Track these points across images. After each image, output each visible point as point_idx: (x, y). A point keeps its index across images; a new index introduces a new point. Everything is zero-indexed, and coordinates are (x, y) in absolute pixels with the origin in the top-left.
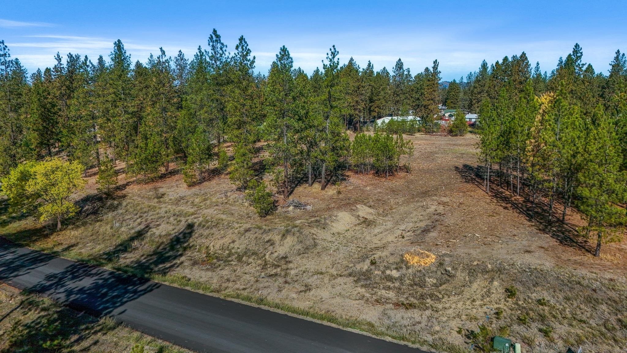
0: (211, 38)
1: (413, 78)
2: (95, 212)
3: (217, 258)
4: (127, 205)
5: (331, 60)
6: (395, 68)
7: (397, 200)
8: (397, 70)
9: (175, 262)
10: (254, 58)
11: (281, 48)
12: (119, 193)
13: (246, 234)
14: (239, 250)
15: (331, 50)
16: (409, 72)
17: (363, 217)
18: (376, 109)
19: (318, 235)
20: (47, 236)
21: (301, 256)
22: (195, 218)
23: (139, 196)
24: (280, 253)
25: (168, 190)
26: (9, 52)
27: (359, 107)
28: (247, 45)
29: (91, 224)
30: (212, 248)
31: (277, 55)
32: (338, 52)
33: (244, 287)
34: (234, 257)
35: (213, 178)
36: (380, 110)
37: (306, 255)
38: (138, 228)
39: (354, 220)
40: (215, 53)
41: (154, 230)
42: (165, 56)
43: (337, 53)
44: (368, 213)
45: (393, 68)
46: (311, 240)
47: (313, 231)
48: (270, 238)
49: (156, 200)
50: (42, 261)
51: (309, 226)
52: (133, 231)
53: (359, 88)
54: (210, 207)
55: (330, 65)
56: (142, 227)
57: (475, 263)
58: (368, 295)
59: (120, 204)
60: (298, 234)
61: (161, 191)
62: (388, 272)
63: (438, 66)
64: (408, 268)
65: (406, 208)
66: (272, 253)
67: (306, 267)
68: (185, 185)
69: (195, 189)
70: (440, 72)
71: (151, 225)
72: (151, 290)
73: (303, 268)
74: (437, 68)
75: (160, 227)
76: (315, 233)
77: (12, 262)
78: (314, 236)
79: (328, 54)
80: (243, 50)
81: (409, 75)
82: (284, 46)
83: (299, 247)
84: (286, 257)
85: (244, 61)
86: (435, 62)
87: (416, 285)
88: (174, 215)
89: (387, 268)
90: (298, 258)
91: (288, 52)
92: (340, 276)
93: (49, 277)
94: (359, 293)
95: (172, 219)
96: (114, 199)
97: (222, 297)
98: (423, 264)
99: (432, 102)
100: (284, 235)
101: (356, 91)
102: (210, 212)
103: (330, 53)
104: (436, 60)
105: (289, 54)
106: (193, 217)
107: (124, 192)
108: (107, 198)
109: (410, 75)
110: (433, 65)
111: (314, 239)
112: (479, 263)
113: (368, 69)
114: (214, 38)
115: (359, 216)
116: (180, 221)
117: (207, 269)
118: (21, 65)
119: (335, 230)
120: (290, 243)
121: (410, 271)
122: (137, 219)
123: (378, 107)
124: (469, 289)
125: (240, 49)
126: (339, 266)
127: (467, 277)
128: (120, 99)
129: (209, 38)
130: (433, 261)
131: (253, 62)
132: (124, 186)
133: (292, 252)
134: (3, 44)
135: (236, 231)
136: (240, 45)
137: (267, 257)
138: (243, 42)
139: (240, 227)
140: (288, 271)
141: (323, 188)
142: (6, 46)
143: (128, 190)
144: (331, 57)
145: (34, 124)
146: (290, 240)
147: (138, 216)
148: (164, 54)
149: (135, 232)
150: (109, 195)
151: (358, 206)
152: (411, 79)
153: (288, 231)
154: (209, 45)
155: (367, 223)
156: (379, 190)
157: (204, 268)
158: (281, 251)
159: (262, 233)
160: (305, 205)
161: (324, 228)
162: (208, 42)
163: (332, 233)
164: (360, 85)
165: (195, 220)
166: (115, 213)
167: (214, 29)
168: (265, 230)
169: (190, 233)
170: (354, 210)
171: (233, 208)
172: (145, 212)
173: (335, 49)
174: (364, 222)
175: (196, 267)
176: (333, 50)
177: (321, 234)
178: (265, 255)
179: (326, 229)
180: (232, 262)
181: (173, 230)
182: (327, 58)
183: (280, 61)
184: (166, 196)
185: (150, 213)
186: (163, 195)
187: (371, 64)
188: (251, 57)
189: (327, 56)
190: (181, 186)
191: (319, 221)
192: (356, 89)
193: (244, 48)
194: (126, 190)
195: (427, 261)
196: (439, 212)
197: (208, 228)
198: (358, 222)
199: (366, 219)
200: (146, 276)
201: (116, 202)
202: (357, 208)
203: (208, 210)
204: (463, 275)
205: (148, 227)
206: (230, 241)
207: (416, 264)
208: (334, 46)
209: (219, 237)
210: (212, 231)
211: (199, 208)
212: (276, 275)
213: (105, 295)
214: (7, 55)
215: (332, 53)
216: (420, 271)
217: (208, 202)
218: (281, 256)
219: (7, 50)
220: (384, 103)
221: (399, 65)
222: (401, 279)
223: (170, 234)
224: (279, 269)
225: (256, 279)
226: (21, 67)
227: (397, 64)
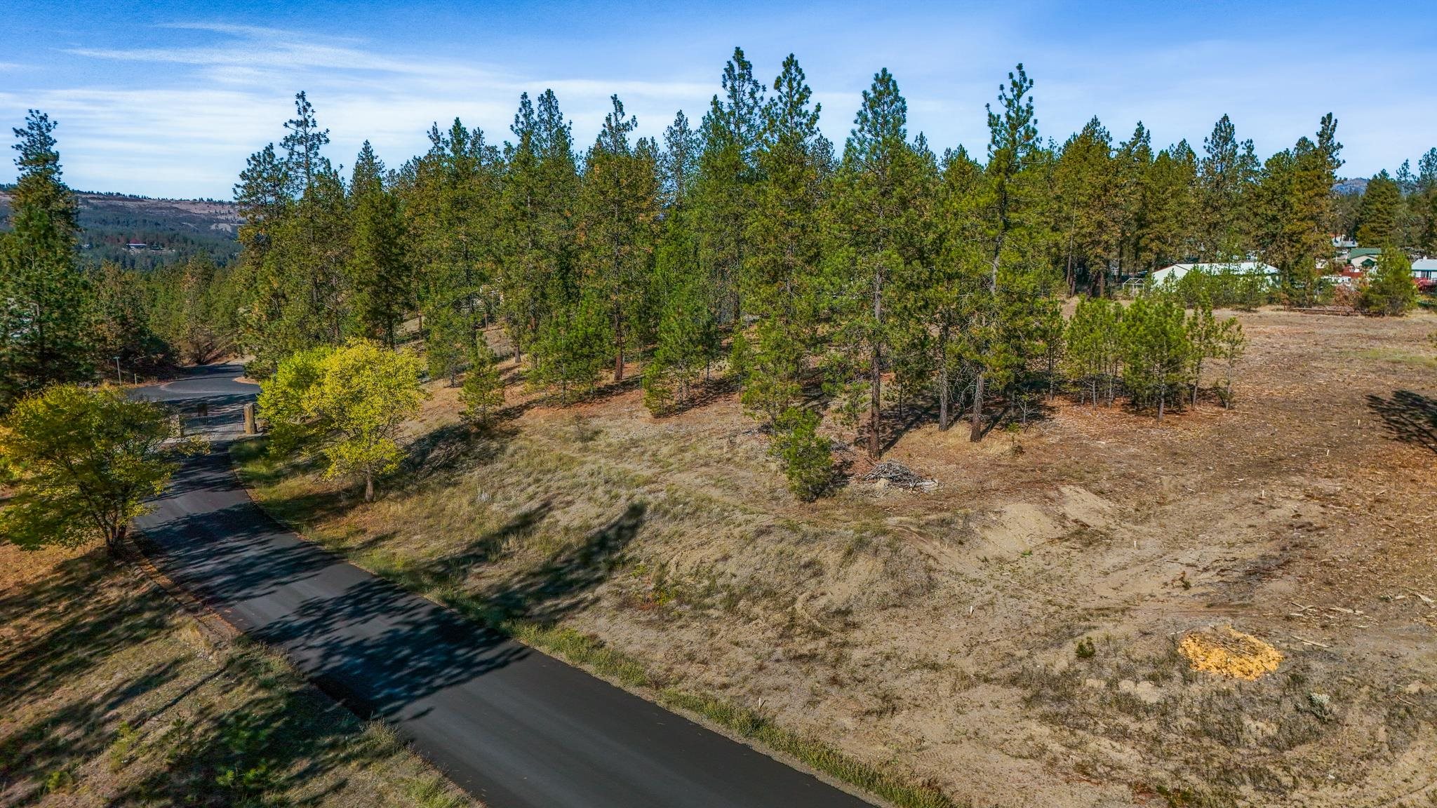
0: (730, 70)
1: (1263, 166)
2: (449, 466)
3: (679, 595)
4: (515, 452)
5: (1010, 104)
6: (1210, 139)
7: (1182, 481)
8: (1217, 146)
9: (582, 595)
10: (819, 108)
11: (877, 75)
12: (507, 425)
13: (759, 541)
14: (734, 581)
15: (1011, 75)
16: (1250, 149)
17: (1076, 521)
18: (1153, 245)
19: (943, 559)
20: (341, 512)
21: (887, 613)
22: (650, 493)
23: (546, 433)
24: (834, 599)
25: (609, 424)
26: (315, 116)
27: (1105, 237)
28: (803, 78)
29: (434, 491)
30: (673, 570)
31: (865, 94)
32: (1031, 82)
33: (726, 680)
34: (718, 597)
35: (714, 399)
36: (1164, 247)
37: (902, 612)
38: (525, 509)
39: (1048, 527)
40: (736, 104)
41: (558, 514)
42: (623, 114)
43: (1027, 84)
44: (1093, 510)
45: (1206, 140)
46: (922, 573)
47: (928, 548)
48: (813, 555)
49: (579, 444)
50: (310, 566)
51: (920, 534)
52: (514, 513)
53: (1106, 191)
54: (691, 466)
55: (1009, 117)
56: (535, 505)
57: (1413, 688)
58: (1056, 748)
59: (502, 449)
60: (887, 553)
61: (595, 423)
62: (1126, 686)
63: (1333, 129)
64: (1188, 680)
65: (1207, 504)
66: (813, 597)
67: (895, 643)
68: (648, 414)
69: (667, 425)
70: (1340, 146)
71: (555, 503)
72: (505, 663)
73: (886, 648)
74: (1331, 136)
75: (573, 508)
76: (934, 553)
77: (252, 565)
78: (931, 562)
79: (1002, 87)
80: (791, 88)
81: (1250, 157)
82: (884, 71)
83: (885, 587)
84: (847, 612)
85: (792, 118)
86: (1327, 120)
87: (1209, 734)
88: (607, 482)
89: (1126, 673)
90: (879, 617)
91: (894, 83)
92: (986, 680)
93: (305, 608)
94: (1031, 738)
95: (600, 490)
96: (492, 437)
97: (662, 703)
98: (1238, 674)
99: (1311, 224)
100: (850, 553)
101: (1099, 197)
102: (686, 480)
103: (1008, 85)
104: (1330, 116)
105: (896, 90)
106: (646, 488)
107: (516, 423)
108: (478, 435)
109: (1253, 158)
110: (1319, 128)
111: (929, 570)
112: (1425, 688)
113: (1134, 144)
114: (737, 71)
115: (1064, 516)
116: (617, 497)
117: (650, 623)
118: (374, 154)
119: (990, 551)
120: (864, 575)
121: (1195, 688)
122: (529, 485)
123: (1158, 238)
124: (1387, 769)
125: (785, 89)
126: (987, 651)
127: (1382, 729)
128: (524, 214)
129: (726, 70)
130: (1273, 666)
131: (815, 118)
132: (521, 410)
133: (865, 600)
134: (304, 99)
135: (736, 532)
136: (785, 77)
137: (798, 605)
138: (793, 71)
139: (748, 522)
140: (846, 650)
141: (977, 436)
142: (309, 105)
143: (527, 418)
144: (1010, 96)
145: (363, 271)
146: (864, 567)
147: (531, 480)
148: (621, 110)
149: (519, 517)
150: (485, 428)
151: (1066, 490)
152: (1256, 169)
153: (861, 544)
154: (725, 86)
155: (1086, 536)
156: (1133, 450)
157: (642, 619)
158: (837, 593)
159: (798, 543)
160: (921, 479)
161: (961, 543)
162: (722, 80)
163: (982, 557)
164: (1110, 182)
165: (650, 498)
166: (489, 468)
167: (738, 49)
168: (805, 536)
169: (633, 529)
170: (1052, 500)
171: (742, 473)
172: (549, 471)
173: (1023, 74)
174: (1079, 533)
175: (628, 612)
176: (1017, 77)
177: (949, 557)
178: (794, 600)
179: (967, 545)
180: (711, 611)
181: (598, 517)
182: (1000, 98)
183: (872, 108)
184: (601, 436)
185: (560, 474)
186: (597, 433)
187: (1145, 132)
188: (809, 107)
189: (1000, 93)
190: (640, 414)
191: (948, 524)
192: (1099, 192)
193: (795, 84)
194: (522, 418)
195: (1251, 667)
196: (1305, 519)
197: (675, 517)
198: (1060, 532)
199: (1085, 526)
200: (504, 625)
201: (495, 445)
202: (1061, 493)
203: (683, 476)
204: (1368, 720)
205: (547, 506)
206: (718, 556)
207: (1214, 671)
208: (1020, 67)
209: (695, 542)
210: (682, 528)
211: (666, 467)
212: (812, 656)
213: (403, 662)
214: (310, 124)
215: (1014, 84)
216: (1227, 694)
217: (688, 456)
218: (834, 608)
219: (309, 113)
220: (1176, 229)
221: (1224, 131)
222: (1163, 711)
223: (589, 528)
224: (822, 643)
225: (758, 662)
226: (373, 158)
227: (1218, 129)
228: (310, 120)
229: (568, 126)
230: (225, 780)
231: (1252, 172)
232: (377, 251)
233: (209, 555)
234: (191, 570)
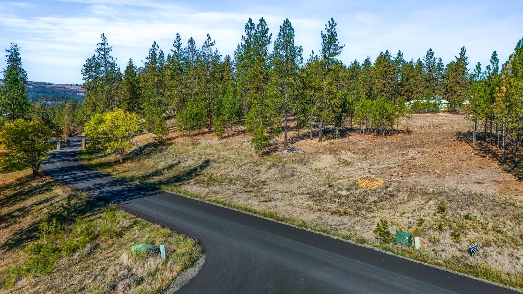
0: (247, 26)
1: (445, 67)
2: (149, 154)
3: (215, 180)
4: (171, 149)
5: (329, 31)
6: (425, 57)
7: (382, 150)
8: (428, 59)
9: (185, 182)
10: (271, 35)
11: (284, 21)
12: (169, 142)
13: (243, 167)
14: (233, 176)
15: (329, 22)
16: (441, 61)
17: (344, 160)
18: (406, 93)
19: (298, 169)
20: (112, 166)
21: (277, 181)
22: (212, 157)
23: (182, 144)
24: (262, 179)
25: (203, 141)
26: (107, 42)
27: (385, 89)
28: (266, 25)
29: (143, 160)
30: (215, 175)
31: (281, 27)
32: (336, 24)
33: (223, 197)
34: (227, 180)
35: (240, 135)
36: (410, 94)
37: (282, 181)
38: (171, 163)
39: (334, 161)
40: (249, 37)
41: (182, 164)
42: (211, 40)
43: (335, 24)
44: (350, 157)
45: (424, 57)
46: (291, 172)
47: (294, 166)
48: (258, 169)
49: (192, 146)
50: (98, 177)
51: (292, 162)
52: (168, 164)
53: (386, 73)
54: (227, 150)
55: (329, 35)
56: (175, 162)
57: (419, 188)
58: (314, 206)
59: (167, 148)
60: (281, 167)
61: (199, 141)
62: (340, 192)
63: (465, 52)
64: (357, 189)
65: (387, 155)
66: (256, 179)
67: (277, 188)
68: (217, 138)
69: (222, 141)
70: (467, 58)
71: (181, 161)
72: (156, 194)
73: (274, 189)
74: (464, 55)
75: (187, 162)
76: (296, 167)
77: (80, 177)
78: (294, 169)
79: (326, 25)
80: (262, 28)
81: (440, 64)
82: (287, 19)
83: (279, 176)
84: (266, 182)
85: (263, 38)
86: (463, 49)
87: (358, 200)
88: (198, 155)
89: (339, 189)
90: (274, 183)
91: (290, 23)
92: (300, 194)
93: (95, 185)
94: (308, 204)
95: (196, 157)
96: (164, 145)
98: (371, 186)
99: (456, 84)
100: (269, 167)
101: (383, 75)
103: (328, 24)
104: (464, 47)
105: (291, 26)
106: (211, 156)
107: (172, 141)
108: (159, 145)
109: (442, 64)
110: (460, 52)
111: (293, 171)
112: (422, 187)
113: (398, 58)
114: (250, 26)
115: (340, 159)
116: (201, 158)
117: (204, 186)
118: (133, 63)
119: (314, 167)
120: (273, 173)
121: (358, 191)
122: (174, 157)
123: (407, 91)
124: (404, 205)
125: (260, 29)
126: (304, 188)
127: (406, 197)
128: (177, 73)
129: (246, 26)
130: (381, 184)
131: (270, 38)
132: (175, 138)
133: (271, 179)
134: (104, 36)
135: (237, 165)
136: (260, 25)
137: (250, 181)
138: (263, 23)
139: (241, 162)
140: (262, 190)
141: (320, 140)
142: (106, 38)
143: (176, 140)
144: (329, 28)
145: (124, 96)
146: (273, 170)
147: (175, 156)
148: (210, 38)
149: (169, 165)
150: (162, 143)
151: (342, 152)
152: (443, 68)
153: (274, 165)
154: (246, 31)
155: (346, 163)
156: (370, 143)
157: (202, 186)
158: (263, 177)
159: (255, 166)
160: (298, 150)
161: (305, 165)
162: (245, 29)
163: (310, 168)
164: (387, 70)
165: (212, 158)
166: (162, 153)
167: (250, 19)
168: (257, 164)
169: (205, 167)
170: (337, 154)
171: (242, 151)
172: (181, 153)
173: (333, 21)
174: (344, 163)
175: (198, 184)
176: (331, 22)
177: (300, 168)
178: (250, 179)
179: (307, 165)
180: (224, 183)
181: (194, 164)
182: (326, 29)
183: (283, 31)
184: (200, 144)
185: (184, 154)
186: (198, 144)
187: (401, 54)
188: (268, 35)
189: (326, 27)
190: (214, 138)
191: (302, 160)
192: (383, 73)
193: (263, 27)
194: (175, 140)
195: (375, 184)
196: (415, 158)
197: (218, 162)
198: (338, 162)
199: (346, 161)
200: (158, 187)
201: (164, 147)
202: (341, 153)
203: (225, 153)
204: (403, 195)
205: (179, 162)
206: (230, 171)
207: (365, 186)
208: (332, 19)
209: (223, 168)
210: (220, 165)
211: (219, 151)
212: (251, 191)
213: (124, 194)
214: (106, 44)
215: (330, 24)
216: (367, 191)
217: (227, 148)
218: (261, 181)
219: (106, 41)
220: (414, 88)
221: (430, 54)
222: (347, 197)
223: (191, 166)
224: (255, 188)
225: (234, 193)
226: (133, 64)
227: (428, 54)
228: (106, 43)
229: (198, 50)
230: (65, 214)
231: (441, 69)
232: (129, 89)
233: (66, 175)
234: (60, 178)
